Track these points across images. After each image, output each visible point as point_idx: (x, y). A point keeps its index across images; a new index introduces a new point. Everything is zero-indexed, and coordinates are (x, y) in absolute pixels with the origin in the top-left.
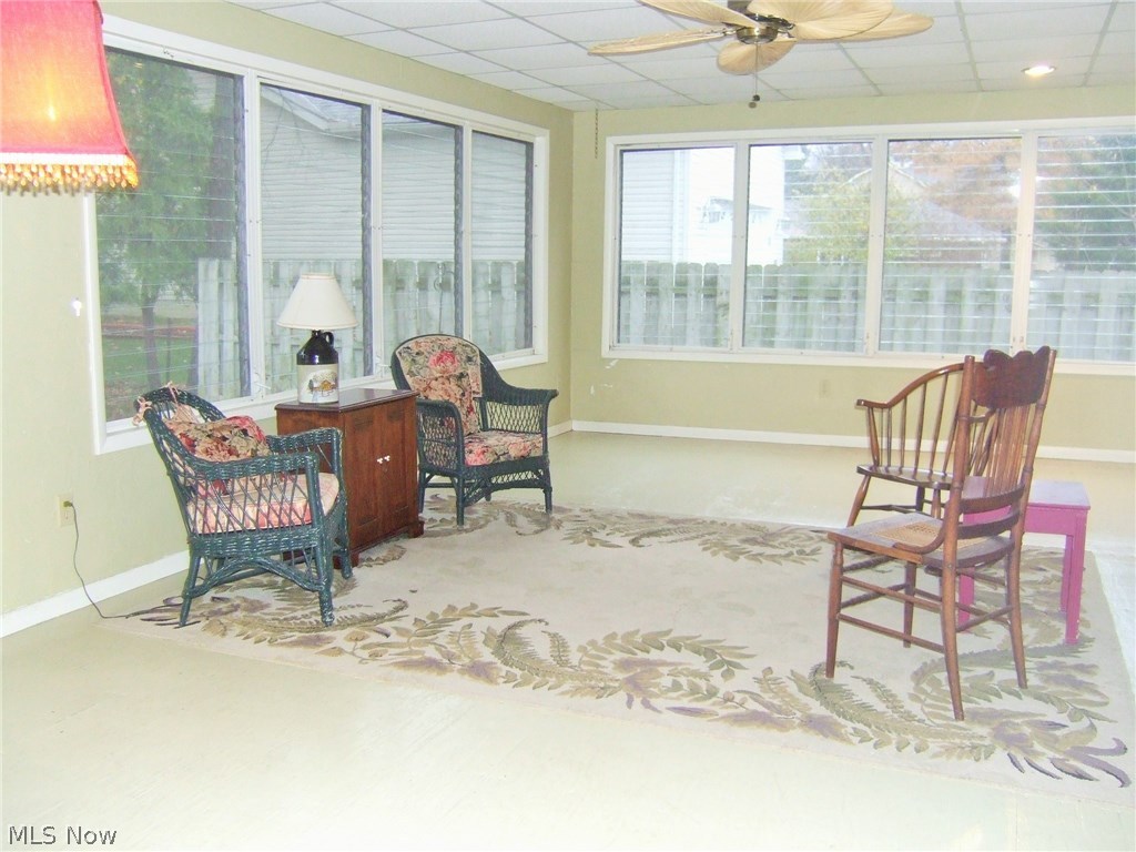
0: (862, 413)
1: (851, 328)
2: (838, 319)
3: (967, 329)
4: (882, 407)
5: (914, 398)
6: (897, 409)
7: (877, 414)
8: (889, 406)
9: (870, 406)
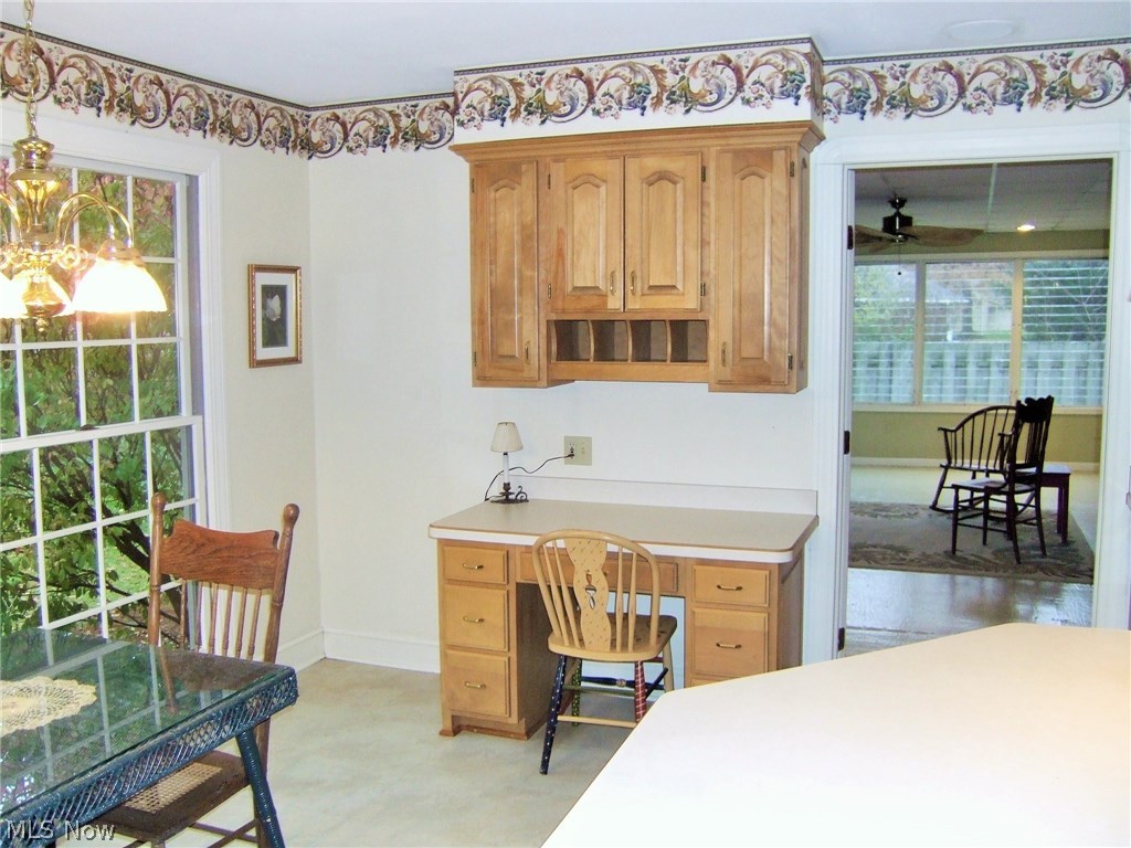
0: (943, 432)
1: (887, 386)
2: (878, 380)
3: (971, 386)
4: (952, 431)
5: (968, 426)
6: (959, 432)
7: (949, 434)
8: (955, 431)
9: (946, 431)
